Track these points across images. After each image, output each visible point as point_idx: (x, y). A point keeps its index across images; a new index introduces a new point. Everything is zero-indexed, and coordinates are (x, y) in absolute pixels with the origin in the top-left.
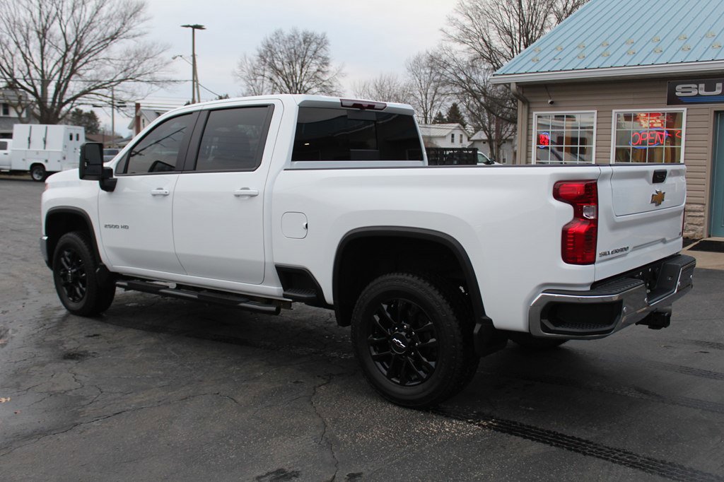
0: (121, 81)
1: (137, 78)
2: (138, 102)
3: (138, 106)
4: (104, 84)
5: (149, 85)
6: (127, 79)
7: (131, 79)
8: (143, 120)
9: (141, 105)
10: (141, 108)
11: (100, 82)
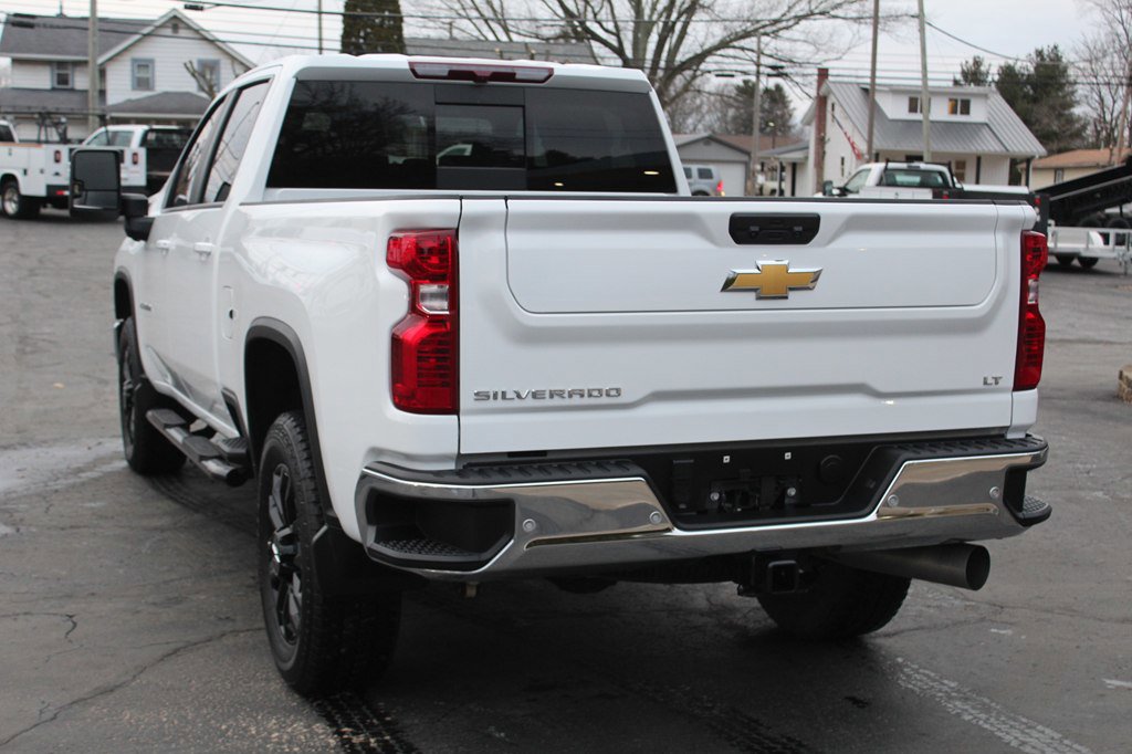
0: (799, 19)
1: (832, 13)
2: (825, 65)
3: (823, 74)
4: (764, 27)
5: (855, 26)
6: (812, 14)
7: (822, 13)
8: (833, 105)
9: (830, 72)
10: (830, 78)
11: (758, 22)
